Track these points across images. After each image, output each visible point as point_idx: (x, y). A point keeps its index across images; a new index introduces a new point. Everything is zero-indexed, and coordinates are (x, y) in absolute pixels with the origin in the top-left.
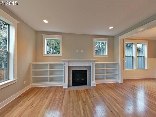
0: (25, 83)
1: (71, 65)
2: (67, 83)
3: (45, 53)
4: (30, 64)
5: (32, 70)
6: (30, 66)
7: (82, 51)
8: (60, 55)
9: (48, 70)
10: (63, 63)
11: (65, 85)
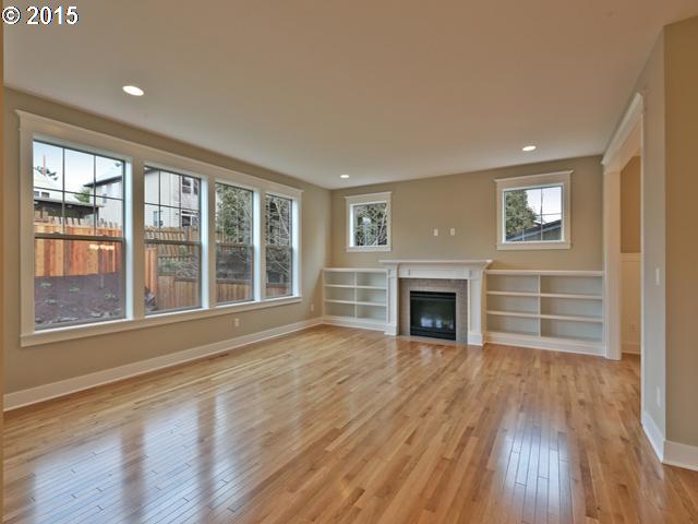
0: (312, 309)
1: (405, 275)
2: (394, 323)
3: (352, 243)
4: (321, 271)
5: (325, 285)
6: (320, 277)
7: (453, 232)
8: (386, 248)
9: (356, 286)
10: (385, 270)
11: (390, 327)
